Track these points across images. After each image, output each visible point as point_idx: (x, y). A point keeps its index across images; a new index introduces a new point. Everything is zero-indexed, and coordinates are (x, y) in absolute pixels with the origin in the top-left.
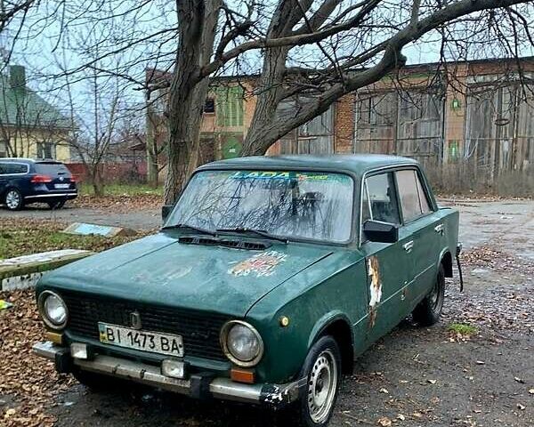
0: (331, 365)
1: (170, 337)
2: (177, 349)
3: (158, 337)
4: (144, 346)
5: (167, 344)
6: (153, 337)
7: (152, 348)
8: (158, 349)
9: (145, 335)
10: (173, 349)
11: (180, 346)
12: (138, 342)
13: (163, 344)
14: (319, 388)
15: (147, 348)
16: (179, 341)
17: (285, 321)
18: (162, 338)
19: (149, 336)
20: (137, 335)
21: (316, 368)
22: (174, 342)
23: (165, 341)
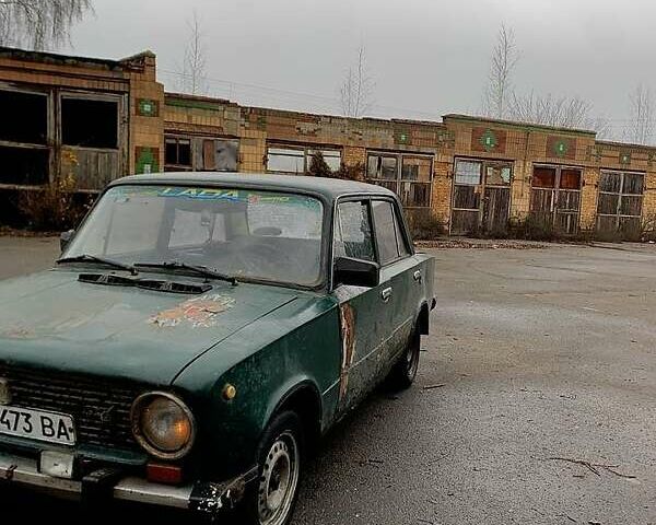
0: (291, 452)
1: (56, 418)
2: (65, 434)
3: (36, 415)
4: (15, 429)
5: (50, 426)
6: (28, 416)
7: (30, 431)
8: (37, 434)
9: (18, 414)
10: (60, 433)
11: (71, 430)
12: (8, 423)
13: (44, 426)
14: (274, 485)
15: (20, 432)
16: (68, 422)
17: (231, 390)
18: (43, 418)
19: (23, 414)
20: (5, 412)
21: (271, 457)
22: (61, 424)
23: (47, 423)
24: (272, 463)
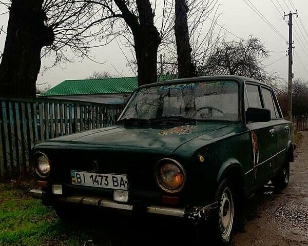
1: (119, 177)
2: (124, 184)
3: (110, 176)
4: (101, 184)
5: (116, 181)
6: (107, 177)
7: (107, 185)
8: (111, 186)
9: (102, 176)
10: (121, 184)
11: (126, 182)
12: (97, 182)
13: (114, 181)
14: (225, 214)
15: (103, 186)
16: (125, 178)
17: (201, 158)
18: (113, 177)
19: (104, 176)
20: (96, 176)
22: (122, 179)
23: (115, 179)
24: (223, 204)
